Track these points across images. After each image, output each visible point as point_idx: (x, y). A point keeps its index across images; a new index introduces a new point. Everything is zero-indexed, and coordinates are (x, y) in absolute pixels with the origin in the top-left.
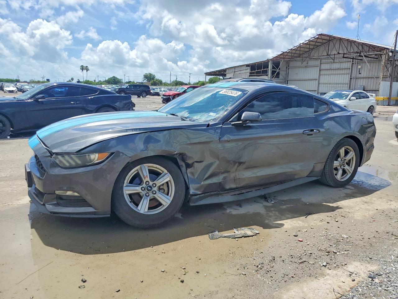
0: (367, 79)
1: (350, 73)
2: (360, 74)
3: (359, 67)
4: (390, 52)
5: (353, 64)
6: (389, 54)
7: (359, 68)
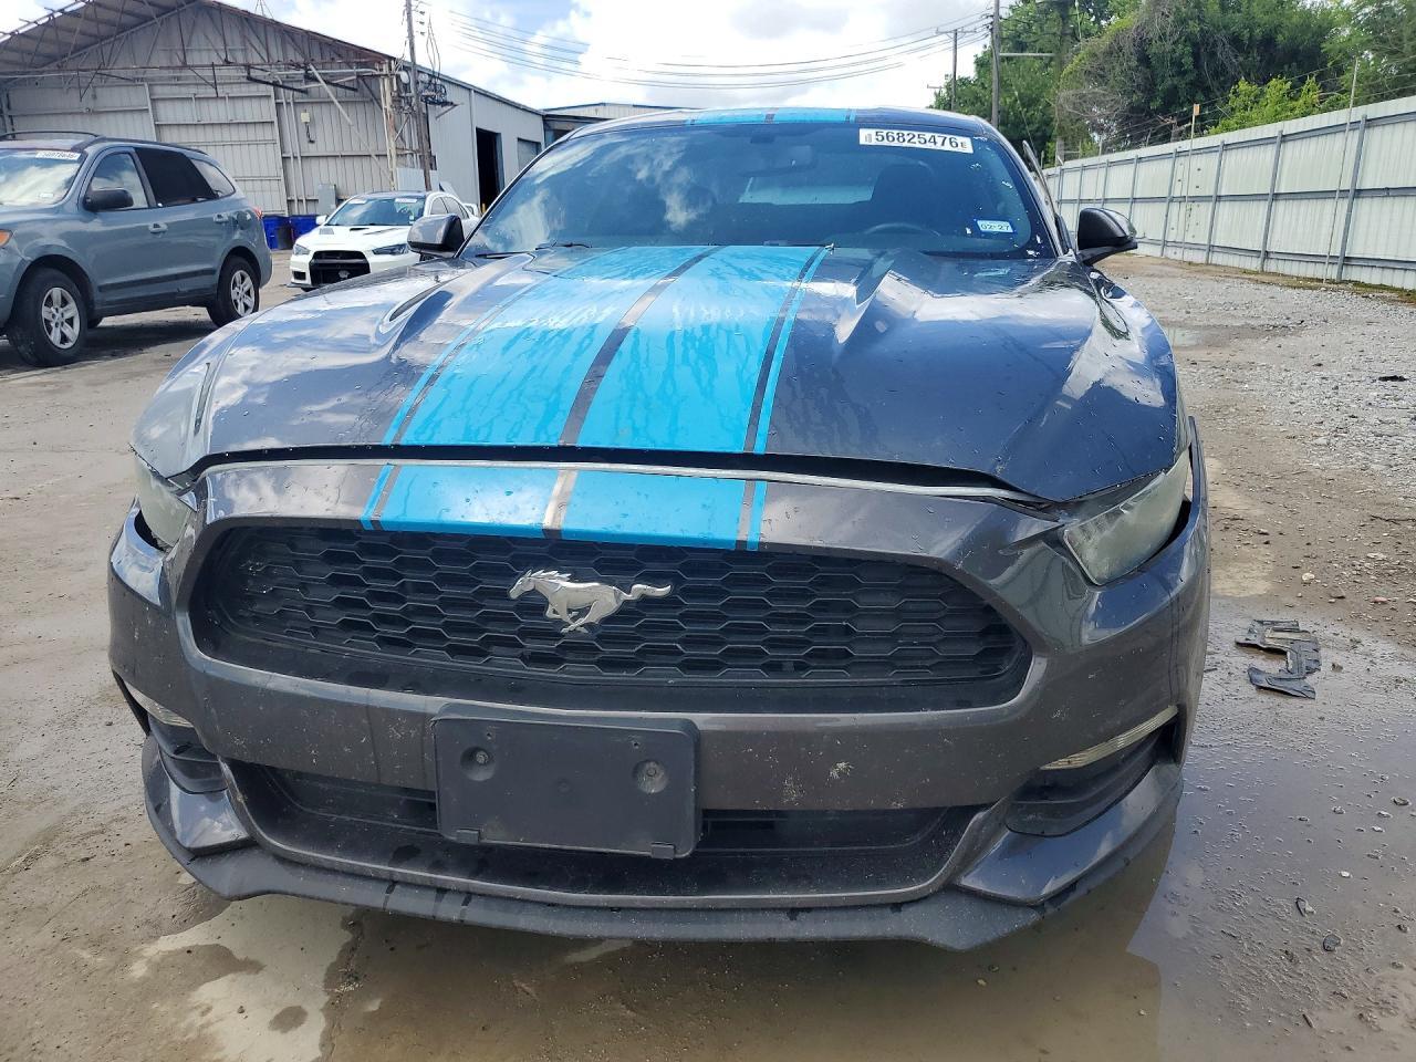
0: (339, 161)
1: (278, 138)
2: (312, 142)
3: (305, 117)
4: (400, 70)
5: (278, 105)
6: (398, 77)
7: (304, 121)
